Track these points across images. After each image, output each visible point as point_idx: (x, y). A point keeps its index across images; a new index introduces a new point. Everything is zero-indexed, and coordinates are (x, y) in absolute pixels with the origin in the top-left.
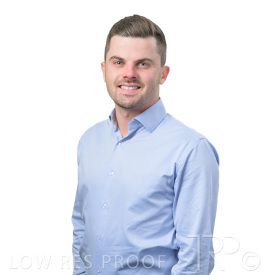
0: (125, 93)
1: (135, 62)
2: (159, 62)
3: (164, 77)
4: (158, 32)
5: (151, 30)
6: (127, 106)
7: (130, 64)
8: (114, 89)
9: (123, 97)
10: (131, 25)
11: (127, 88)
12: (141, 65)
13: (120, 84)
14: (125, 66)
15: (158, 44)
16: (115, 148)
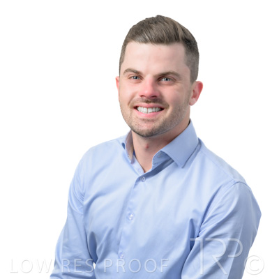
0: (142, 116)
1: (155, 76)
2: (188, 77)
3: (196, 96)
4: (188, 38)
5: (177, 35)
6: (144, 133)
7: (148, 79)
8: (128, 110)
9: (140, 123)
10: (151, 28)
11: (144, 110)
12: (163, 81)
13: (136, 105)
14: (143, 82)
15: (187, 53)
16: (136, 185)
